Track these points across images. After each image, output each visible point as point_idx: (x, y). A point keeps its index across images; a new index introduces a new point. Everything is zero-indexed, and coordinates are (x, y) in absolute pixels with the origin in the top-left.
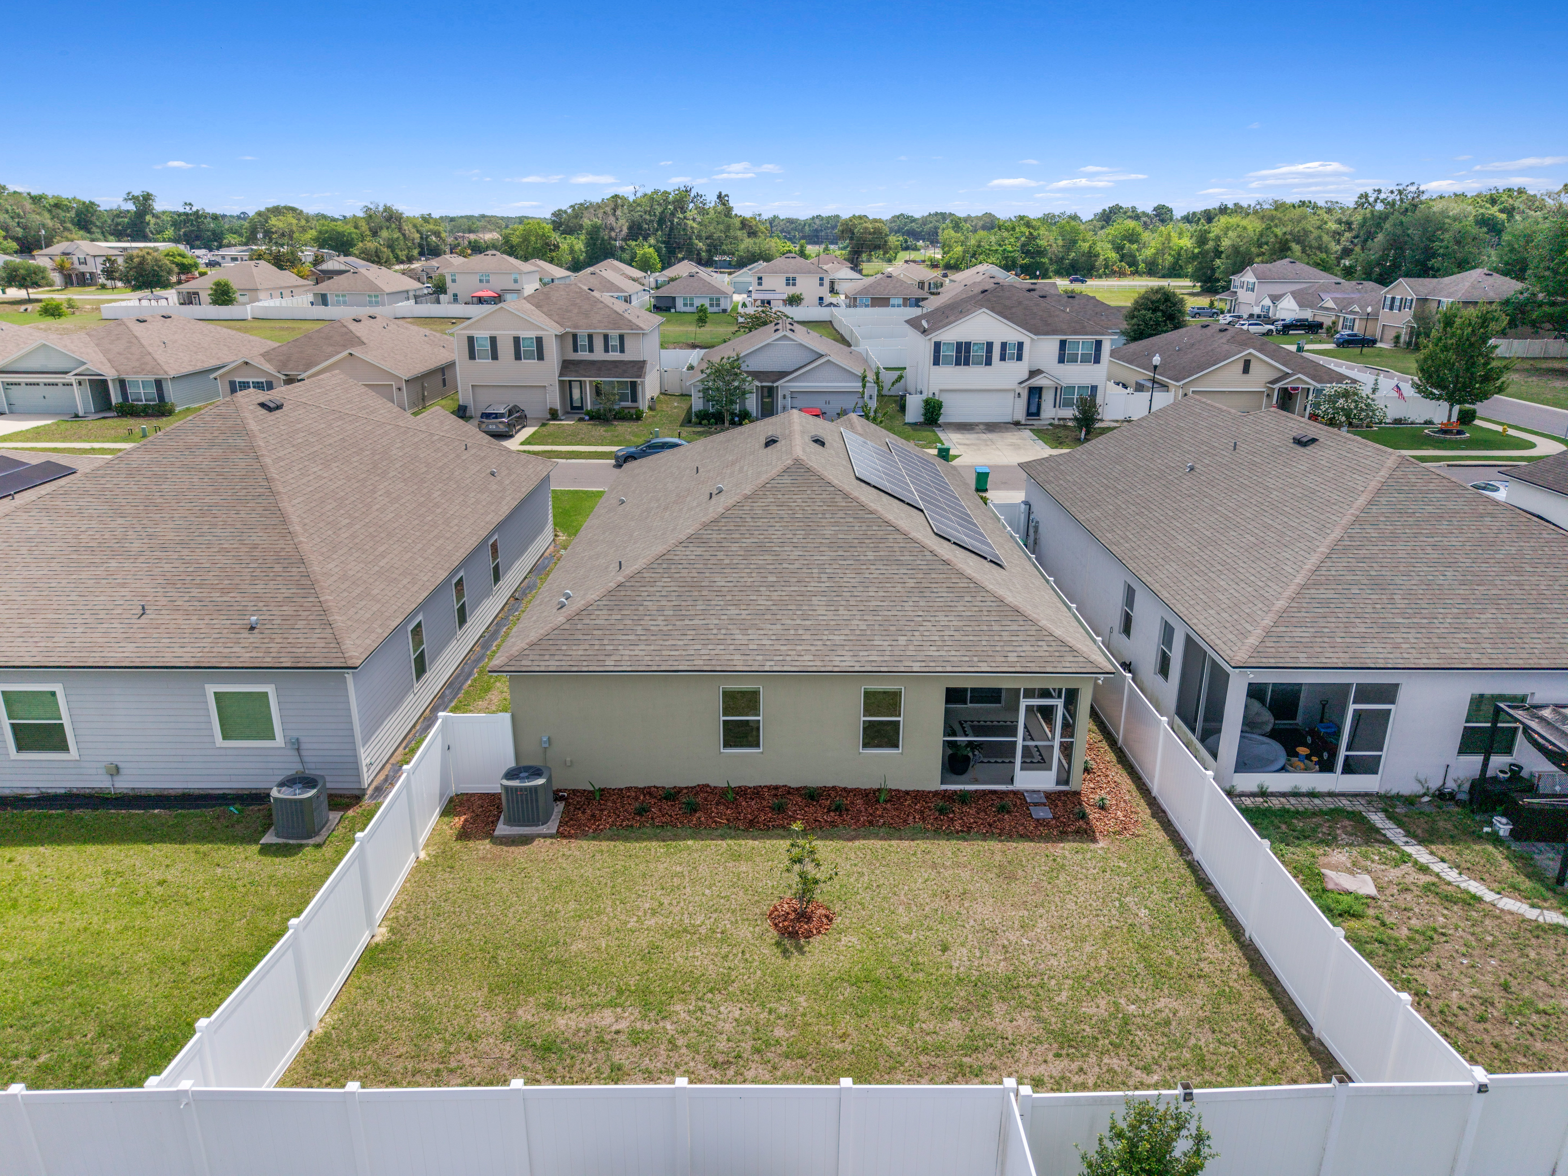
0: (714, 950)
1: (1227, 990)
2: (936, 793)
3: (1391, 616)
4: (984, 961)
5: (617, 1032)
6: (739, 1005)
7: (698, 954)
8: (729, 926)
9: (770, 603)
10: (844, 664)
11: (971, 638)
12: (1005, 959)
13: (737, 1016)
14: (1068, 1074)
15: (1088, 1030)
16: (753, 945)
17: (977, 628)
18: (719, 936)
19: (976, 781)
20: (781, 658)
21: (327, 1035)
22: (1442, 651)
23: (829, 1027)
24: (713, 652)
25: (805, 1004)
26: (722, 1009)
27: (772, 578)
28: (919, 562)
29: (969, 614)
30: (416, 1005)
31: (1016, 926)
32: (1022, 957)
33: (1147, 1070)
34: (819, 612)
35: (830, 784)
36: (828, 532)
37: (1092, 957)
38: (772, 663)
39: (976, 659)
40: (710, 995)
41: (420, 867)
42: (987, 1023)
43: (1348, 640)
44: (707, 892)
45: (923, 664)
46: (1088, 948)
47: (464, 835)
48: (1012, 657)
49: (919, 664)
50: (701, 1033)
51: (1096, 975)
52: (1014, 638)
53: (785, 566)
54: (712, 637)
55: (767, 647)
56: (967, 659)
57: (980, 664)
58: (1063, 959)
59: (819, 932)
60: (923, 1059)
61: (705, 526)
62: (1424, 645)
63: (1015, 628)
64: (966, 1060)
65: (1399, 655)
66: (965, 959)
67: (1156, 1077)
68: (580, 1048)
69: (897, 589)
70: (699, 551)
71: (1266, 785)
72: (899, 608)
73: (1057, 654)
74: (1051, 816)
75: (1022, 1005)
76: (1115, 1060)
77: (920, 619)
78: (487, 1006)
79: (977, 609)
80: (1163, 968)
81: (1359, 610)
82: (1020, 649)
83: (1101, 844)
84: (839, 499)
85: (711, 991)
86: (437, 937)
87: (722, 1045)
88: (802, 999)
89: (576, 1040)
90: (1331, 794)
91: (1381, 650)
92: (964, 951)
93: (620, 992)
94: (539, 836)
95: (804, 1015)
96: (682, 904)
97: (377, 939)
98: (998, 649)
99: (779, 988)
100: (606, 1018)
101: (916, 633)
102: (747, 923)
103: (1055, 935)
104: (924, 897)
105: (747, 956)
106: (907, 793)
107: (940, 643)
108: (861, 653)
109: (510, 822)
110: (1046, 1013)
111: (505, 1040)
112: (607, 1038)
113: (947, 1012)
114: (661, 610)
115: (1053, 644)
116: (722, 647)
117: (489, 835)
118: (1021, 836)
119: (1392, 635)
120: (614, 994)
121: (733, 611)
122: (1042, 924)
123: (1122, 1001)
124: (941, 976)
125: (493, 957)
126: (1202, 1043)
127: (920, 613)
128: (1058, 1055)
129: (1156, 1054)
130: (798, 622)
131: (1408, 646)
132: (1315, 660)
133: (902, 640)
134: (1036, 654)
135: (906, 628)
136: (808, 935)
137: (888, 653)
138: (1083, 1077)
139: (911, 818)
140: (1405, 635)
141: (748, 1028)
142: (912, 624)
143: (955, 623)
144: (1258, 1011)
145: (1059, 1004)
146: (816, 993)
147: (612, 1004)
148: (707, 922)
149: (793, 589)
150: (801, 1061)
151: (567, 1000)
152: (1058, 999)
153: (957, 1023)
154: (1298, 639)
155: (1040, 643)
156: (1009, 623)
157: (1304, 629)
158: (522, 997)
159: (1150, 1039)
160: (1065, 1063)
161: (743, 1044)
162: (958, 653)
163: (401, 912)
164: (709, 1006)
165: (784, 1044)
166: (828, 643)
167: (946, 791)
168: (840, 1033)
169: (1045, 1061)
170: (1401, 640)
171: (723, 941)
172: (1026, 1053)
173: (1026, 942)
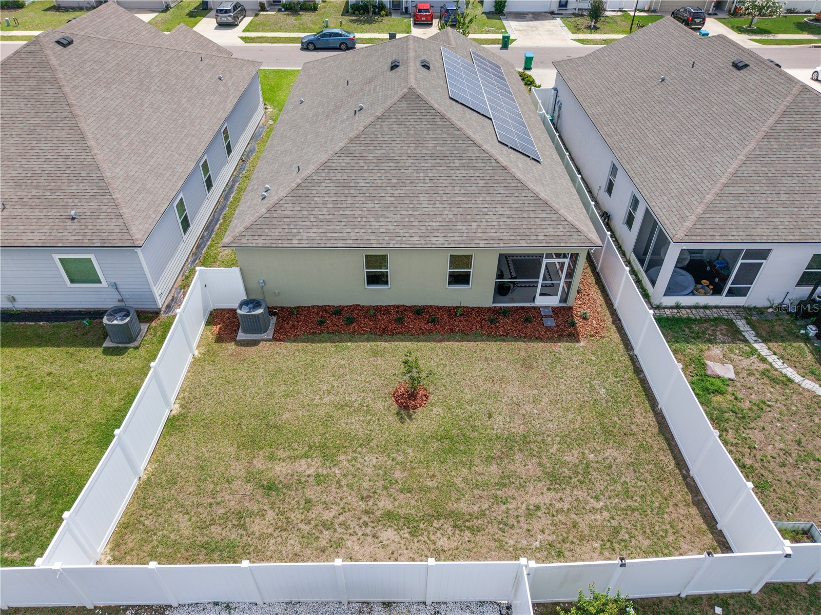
0: (362, 418)
1: (645, 443)
2: (489, 309)
3: (776, 206)
4: (512, 425)
5: (309, 476)
6: (376, 456)
7: (353, 421)
8: (370, 402)
9: (393, 199)
10: (438, 242)
11: (517, 223)
12: (523, 424)
13: (375, 464)
14: (554, 502)
15: (567, 472)
16: (384, 414)
17: (521, 216)
18: (365, 408)
19: (513, 301)
20: (399, 238)
21: (149, 479)
22: (803, 230)
23: (425, 470)
24: (358, 234)
25: (411, 454)
26: (366, 458)
27: (394, 181)
28: (487, 168)
29: (517, 206)
30: (197, 458)
31: (531, 401)
32: (533, 422)
33: (597, 498)
34: (423, 206)
35: (429, 304)
36: (430, 145)
37: (572, 422)
38: (394, 242)
39: (518, 238)
40: (359, 449)
41: (196, 362)
42: (511, 467)
43: (747, 223)
44: (359, 378)
45: (486, 242)
46: (571, 416)
47: (219, 339)
48: (541, 236)
49: (484, 242)
50: (355, 476)
51: (573, 434)
52: (543, 223)
53: (403, 171)
54: (357, 223)
55: (391, 231)
56: (513, 238)
57: (521, 241)
58: (556, 423)
59: (421, 406)
60: (476, 492)
61: (351, 141)
62: (792, 227)
63: (544, 215)
64: (499, 493)
65: (776, 234)
66: (501, 423)
67: (601, 503)
68: (288, 487)
69: (473, 188)
70: (348, 160)
71: (680, 302)
72: (473, 202)
73: (568, 234)
74: (555, 324)
75: (531, 455)
76: (580, 492)
77: (486, 210)
78: (237, 458)
79: (521, 202)
80: (611, 429)
81: (757, 202)
82: (546, 230)
83: (582, 344)
84: (438, 119)
85: (360, 446)
86: (208, 410)
87: (366, 485)
88: (410, 451)
89: (285, 482)
90: (716, 307)
91: (766, 230)
92: (501, 418)
93: (310, 447)
94: (263, 340)
95: (411, 462)
96: (344, 387)
97: (174, 412)
98: (533, 230)
99: (398, 443)
100: (302, 466)
101: (483, 220)
102: (381, 399)
103: (552, 407)
104: (480, 381)
105: (381, 422)
106: (473, 309)
107: (497, 227)
108: (449, 235)
109: (245, 331)
110: (545, 460)
111: (248, 481)
112: (303, 480)
113: (489, 460)
114: (325, 203)
115: (567, 227)
116: (363, 231)
117: (234, 339)
118: (537, 338)
119: (774, 220)
120: (307, 448)
121: (370, 205)
122: (545, 399)
123: (586, 452)
124: (488, 435)
125: (239, 424)
126: (628, 480)
127: (487, 206)
128: (549, 489)
129: (602, 487)
130: (411, 213)
131: (783, 227)
132: (725, 237)
133: (474, 225)
134: (556, 234)
135: (478, 216)
136: (415, 407)
137: (465, 235)
138: (562, 503)
139: (474, 327)
140: (782, 220)
141: (380, 471)
142: (481, 213)
143: (507, 213)
144: (660, 458)
145: (552, 454)
146: (418, 446)
147: (305, 456)
148: (358, 399)
149: (407, 188)
150: (409, 495)
151: (281, 454)
152: (551, 451)
153: (495, 466)
154: (716, 223)
155: (559, 226)
156: (541, 212)
157: (722, 216)
158: (256, 451)
159: (600, 478)
160: (552, 494)
161: (377, 483)
162: (508, 234)
163: (187, 394)
164: (359, 456)
165: (400, 482)
166: (429, 228)
167: (495, 307)
168: (431, 474)
169: (542, 493)
170: (779, 223)
171: (368, 412)
172: (532, 488)
173: (535, 411)
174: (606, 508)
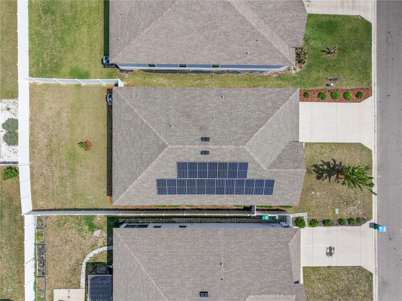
32: (79, 177)
48: (115, 187)
88: (70, 145)
92: (80, 169)
104: (92, 165)
121: (125, 132)
122: (86, 181)
124: (75, 165)
133: (119, 166)
151: (69, 115)
152: (70, 179)
171: (82, 134)
174: (53, 188)
